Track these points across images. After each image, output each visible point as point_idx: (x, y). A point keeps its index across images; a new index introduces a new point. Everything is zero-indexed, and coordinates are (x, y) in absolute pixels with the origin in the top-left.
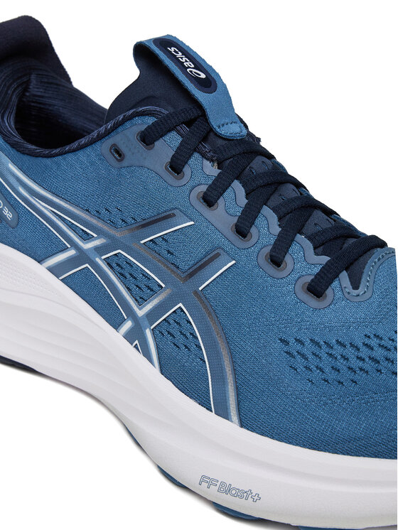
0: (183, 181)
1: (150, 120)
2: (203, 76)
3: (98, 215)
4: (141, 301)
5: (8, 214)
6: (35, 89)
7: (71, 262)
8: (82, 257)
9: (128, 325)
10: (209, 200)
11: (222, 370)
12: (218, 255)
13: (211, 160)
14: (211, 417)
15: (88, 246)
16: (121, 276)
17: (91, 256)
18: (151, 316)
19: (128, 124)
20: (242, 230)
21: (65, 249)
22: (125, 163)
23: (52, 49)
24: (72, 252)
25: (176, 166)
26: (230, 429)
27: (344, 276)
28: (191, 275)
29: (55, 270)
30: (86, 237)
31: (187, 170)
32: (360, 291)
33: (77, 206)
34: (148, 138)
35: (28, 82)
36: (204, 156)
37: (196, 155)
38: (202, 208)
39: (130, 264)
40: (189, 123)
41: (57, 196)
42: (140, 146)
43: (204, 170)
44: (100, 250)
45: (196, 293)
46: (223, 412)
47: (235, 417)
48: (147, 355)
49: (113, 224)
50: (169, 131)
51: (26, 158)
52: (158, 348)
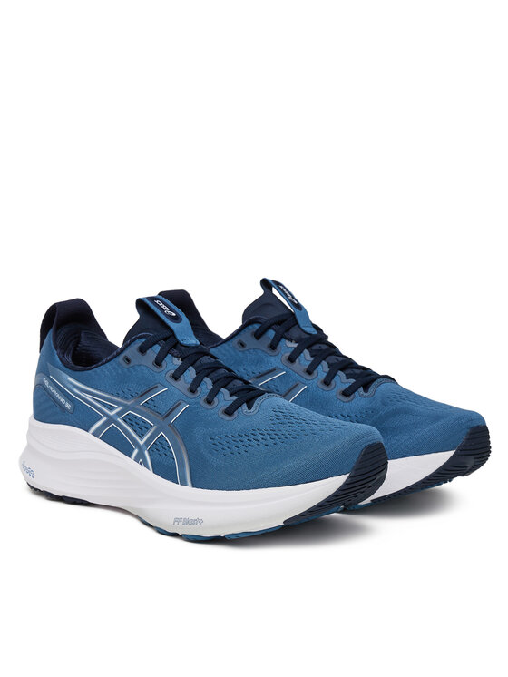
0: (163, 369)
1: (144, 340)
2: (174, 314)
3: (118, 395)
4: (141, 436)
5: (68, 406)
6: (84, 341)
7: (105, 425)
8: (111, 420)
9: (136, 451)
10: (176, 377)
11: (183, 461)
12: (180, 403)
13: (177, 357)
14: (178, 487)
15: (112, 413)
16: (131, 425)
17: (115, 418)
18: (147, 443)
19: (133, 344)
20: (193, 390)
21: (101, 418)
22: (131, 364)
23: (95, 319)
24: (105, 419)
25: (158, 362)
26: (188, 491)
27: (245, 406)
28: (166, 416)
29: (95, 434)
30: (111, 408)
31: (164, 363)
32: (252, 410)
33: (106, 392)
34: (143, 350)
35: (79, 337)
36: (173, 355)
37: (169, 355)
38: (172, 381)
39: (135, 417)
40: (165, 339)
41: (95, 389)
42: (139, 354)
43: (173, 363)
44: (119, 414)
45: (169, 425)
46: (184, 483)
47: (190, 483)
48: (146, 466)
49: (126, 398)
50: (155, 344)
51: (78, 373)
52: (151, 459)
